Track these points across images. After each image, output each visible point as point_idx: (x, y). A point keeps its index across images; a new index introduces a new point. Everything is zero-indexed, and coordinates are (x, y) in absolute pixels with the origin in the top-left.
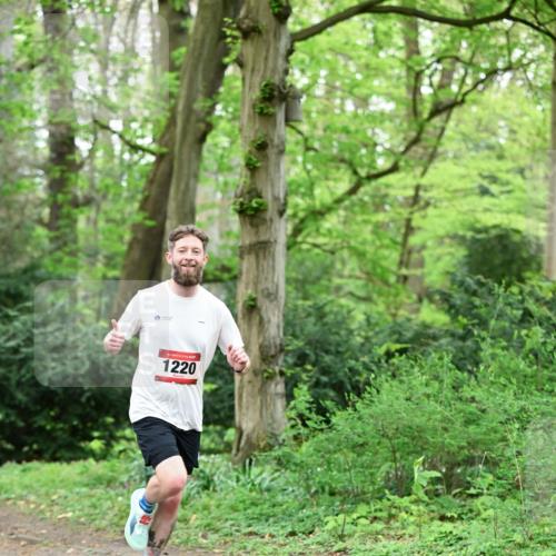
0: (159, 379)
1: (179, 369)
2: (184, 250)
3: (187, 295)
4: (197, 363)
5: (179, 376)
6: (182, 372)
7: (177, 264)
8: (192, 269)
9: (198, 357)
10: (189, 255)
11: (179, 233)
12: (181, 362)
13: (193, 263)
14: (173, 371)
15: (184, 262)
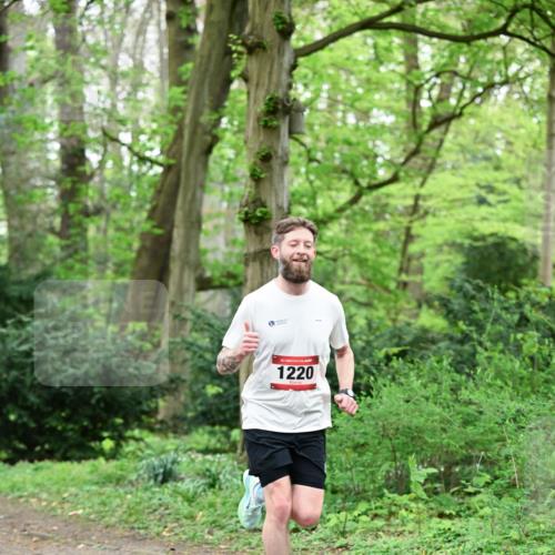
0: (275, 387)
1: (295, 375)
2: (296, 243)
3: (298, 293)
4: (314, 366)
5: (296, 382)
6: (299, 377)
7: (288, 259)
8: (303, 264)
9: (315, 360)
10: (301, 249)
11: (289, 225)
12: (296, 367)
13: (305, 257)
14: (289, 377)
15: (296, 257)
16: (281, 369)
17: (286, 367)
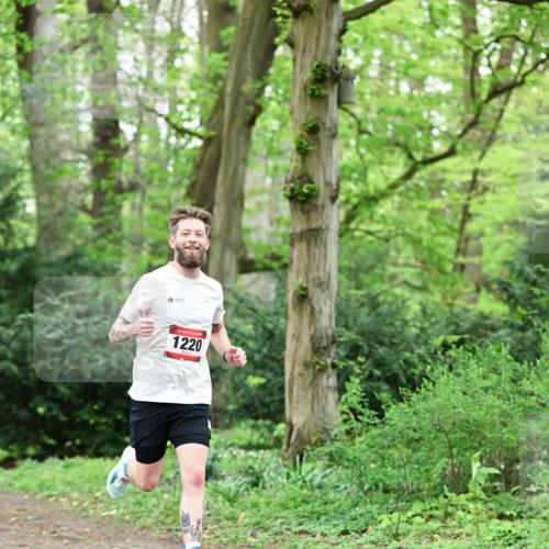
0: (169, 355)
1: (188, 346)
2: (187, 233)
3: (192, 276)
4: (203, 340)
5: (188, 352)
6: (190, 349)
7: (182, 247)
8: (196, 251)
9: (204, 334)
10: (193, 237)
12: (190, 339)
13: (197, 245)
14: (182, 347)
15: (188, 245)
16: (177, 339)
17: (181, 338)
